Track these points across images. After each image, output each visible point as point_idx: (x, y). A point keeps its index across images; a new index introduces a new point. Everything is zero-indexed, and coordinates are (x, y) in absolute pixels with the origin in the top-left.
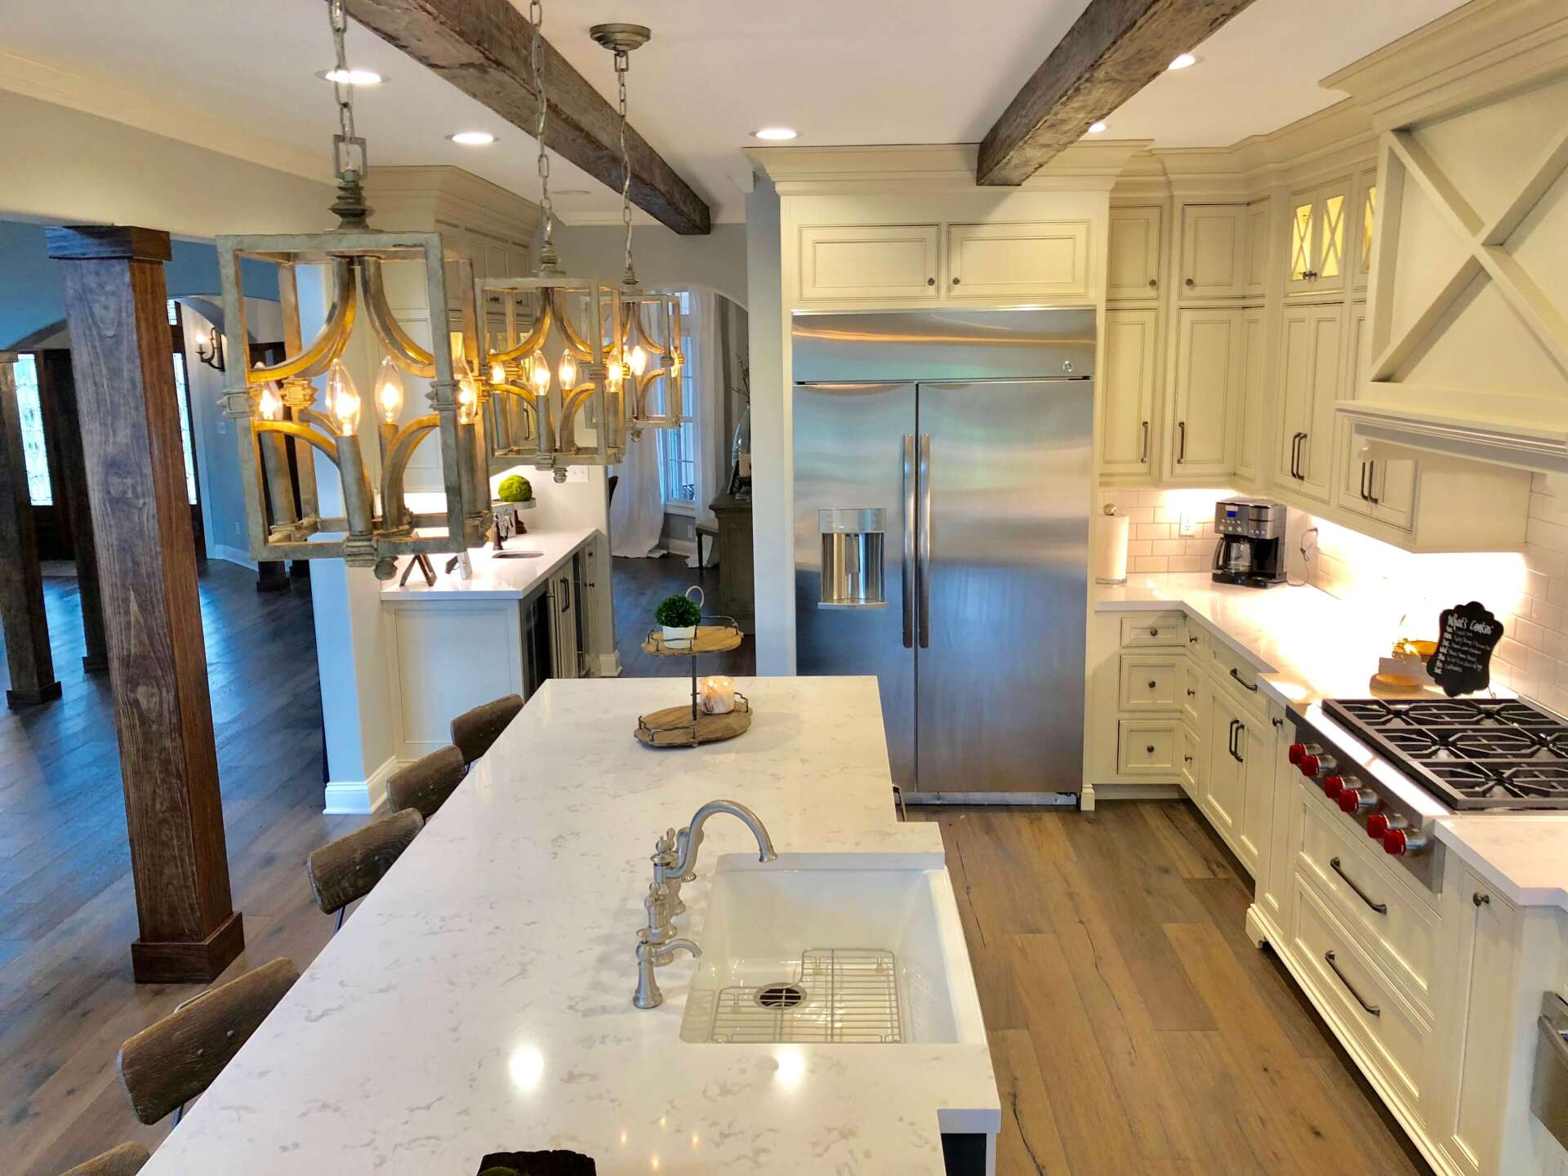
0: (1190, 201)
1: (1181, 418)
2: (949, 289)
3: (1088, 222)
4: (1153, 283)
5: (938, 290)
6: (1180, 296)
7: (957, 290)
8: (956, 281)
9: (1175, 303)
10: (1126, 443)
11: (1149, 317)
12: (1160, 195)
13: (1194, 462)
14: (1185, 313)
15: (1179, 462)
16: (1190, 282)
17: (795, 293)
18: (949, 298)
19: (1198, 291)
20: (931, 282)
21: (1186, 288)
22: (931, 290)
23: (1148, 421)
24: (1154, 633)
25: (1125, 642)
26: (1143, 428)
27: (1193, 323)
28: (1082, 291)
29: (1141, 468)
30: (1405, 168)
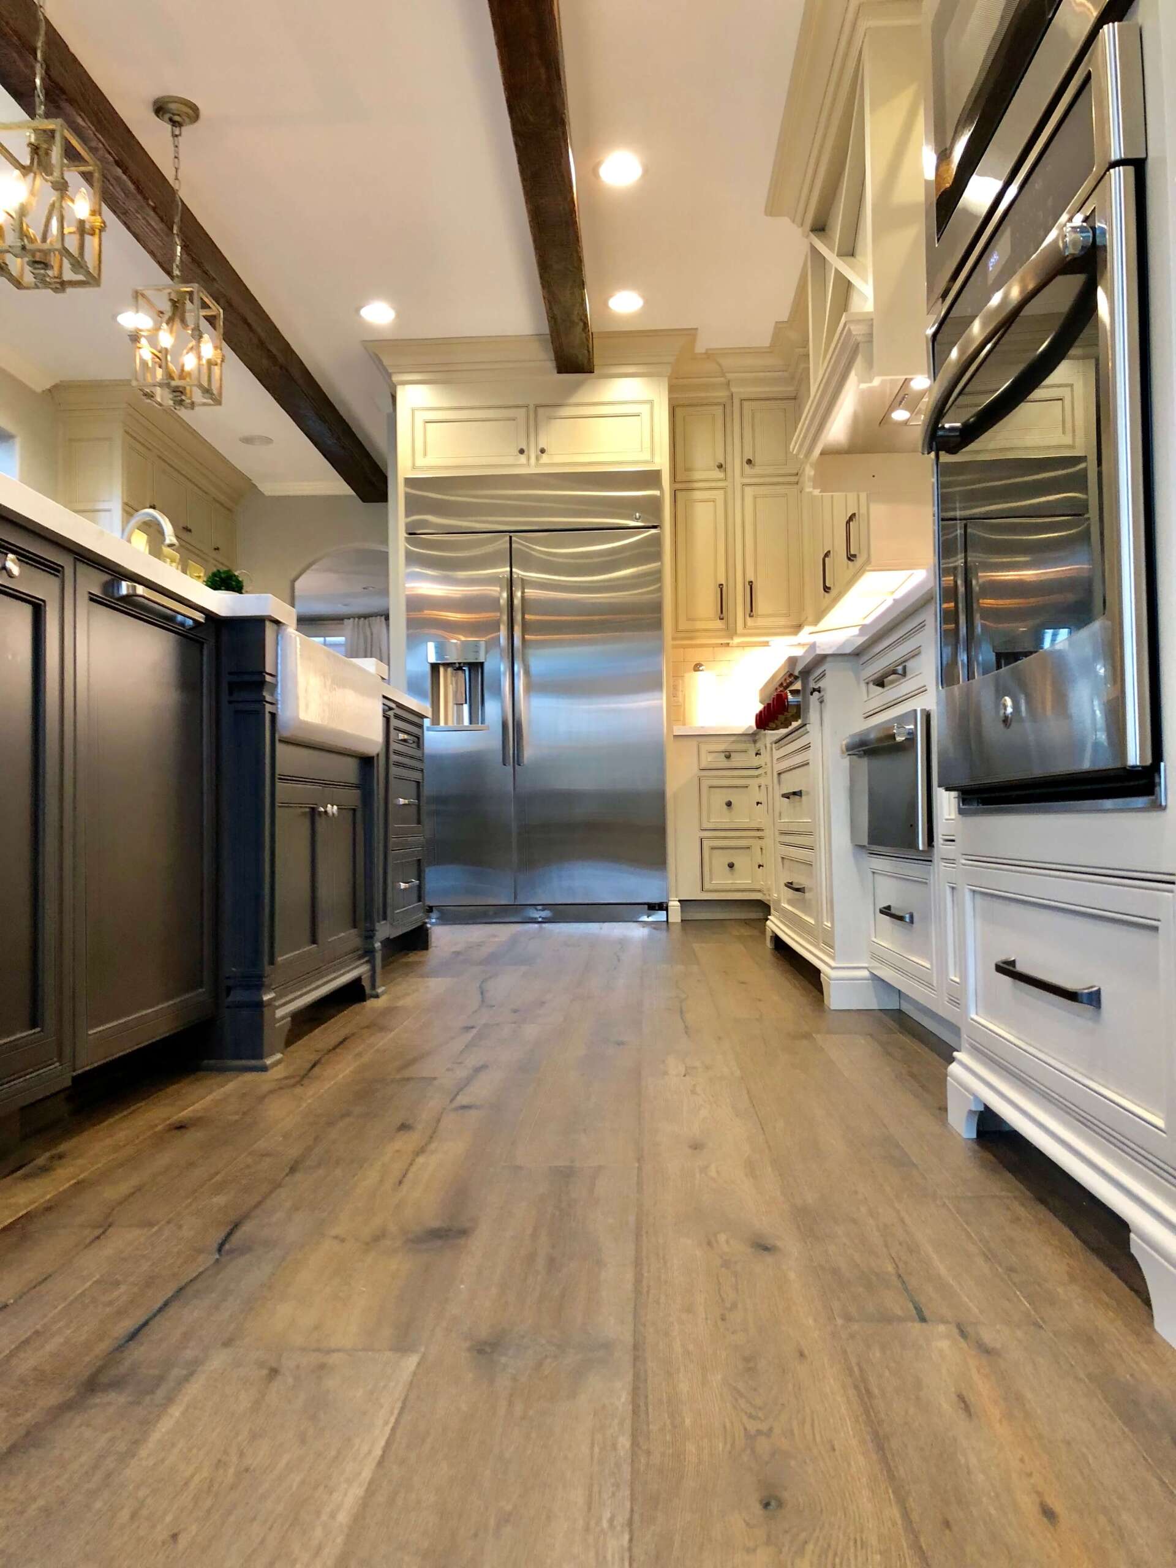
0: (746, 396)
1: (750, 576)
2: (537, 458)
3: (651, 402)
4: (720, 466)
5: (528, 459)
6: (742, 475)
7: (545, 459)
8: (543, 451)
9: (738, 480)
10: (706, 602)
11: (719, 495)
12: (721, 394)
13: (763, 616)
14: (748, 489)
15: (751, 616)
16: (749, 462)
17: (409, 464)
18: (538, 464)
19: (757, 470)
20: (522, 451)
21: (746, 466)
22: (523, 459)
23: (723, 583)
24: (728, 757)
25: (704, 765)
26: (719, 590)
27: (755, 497)
28: (648, 457)
29: (719, 624)
30: (824, 258)
